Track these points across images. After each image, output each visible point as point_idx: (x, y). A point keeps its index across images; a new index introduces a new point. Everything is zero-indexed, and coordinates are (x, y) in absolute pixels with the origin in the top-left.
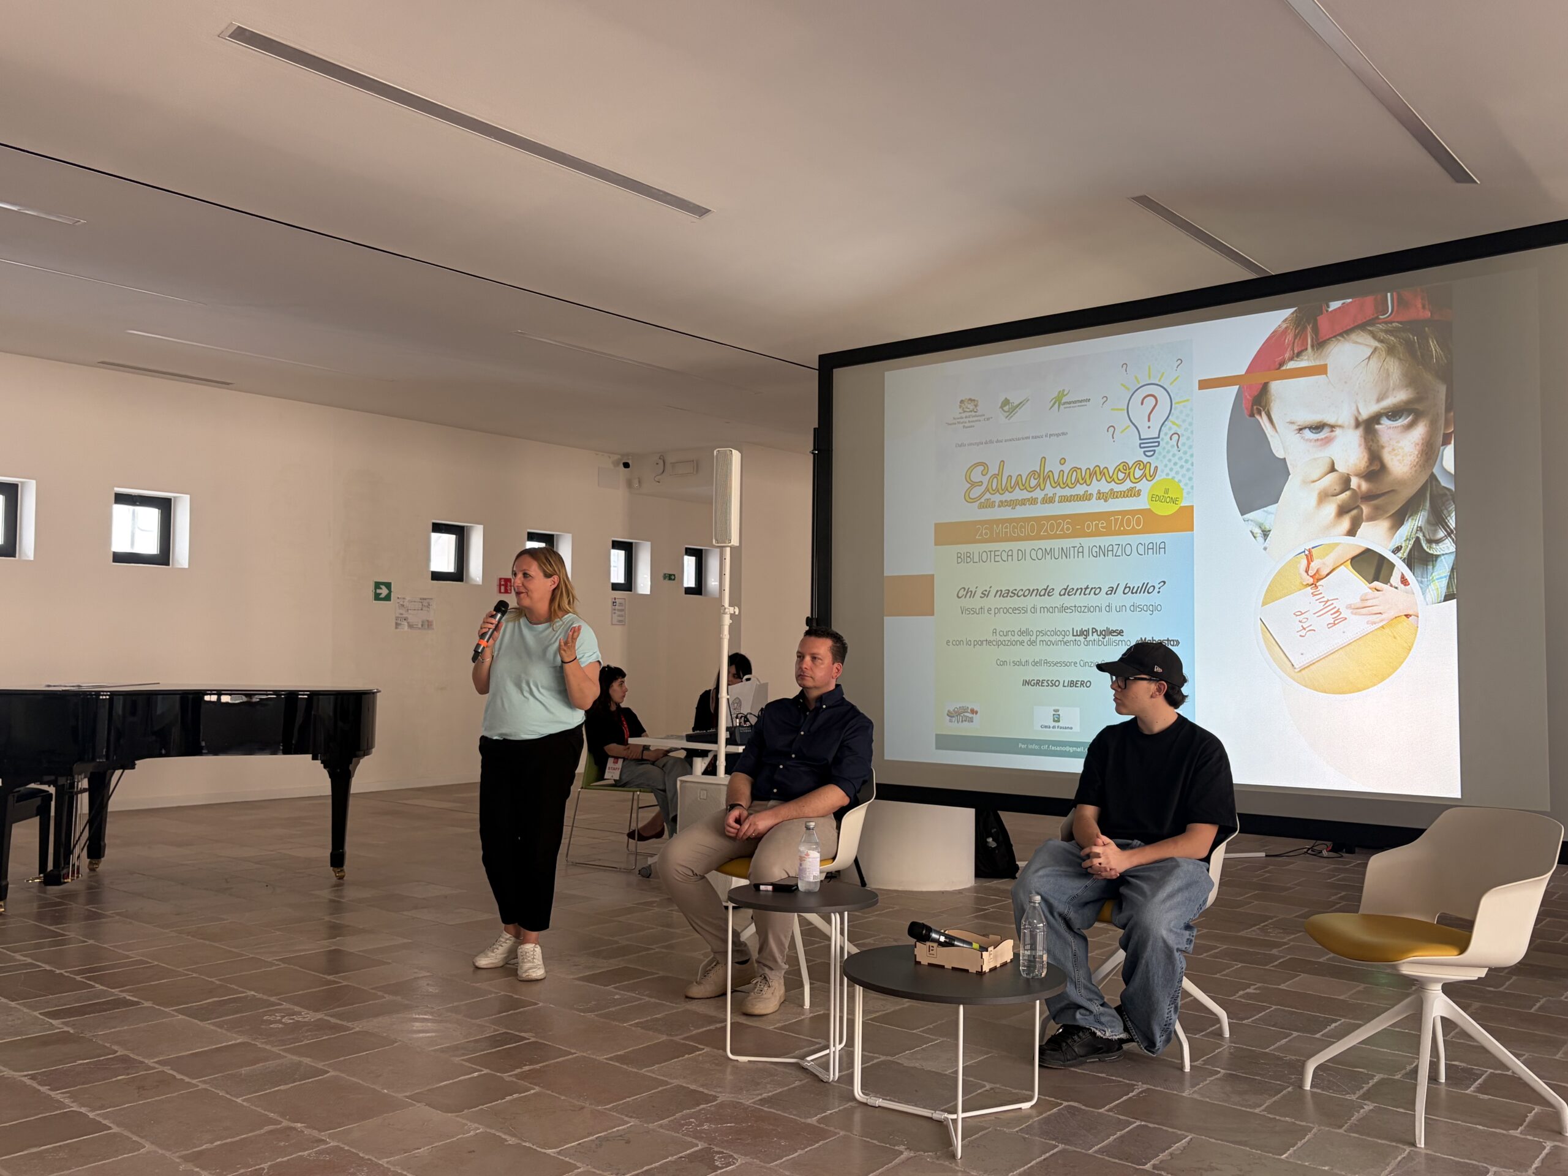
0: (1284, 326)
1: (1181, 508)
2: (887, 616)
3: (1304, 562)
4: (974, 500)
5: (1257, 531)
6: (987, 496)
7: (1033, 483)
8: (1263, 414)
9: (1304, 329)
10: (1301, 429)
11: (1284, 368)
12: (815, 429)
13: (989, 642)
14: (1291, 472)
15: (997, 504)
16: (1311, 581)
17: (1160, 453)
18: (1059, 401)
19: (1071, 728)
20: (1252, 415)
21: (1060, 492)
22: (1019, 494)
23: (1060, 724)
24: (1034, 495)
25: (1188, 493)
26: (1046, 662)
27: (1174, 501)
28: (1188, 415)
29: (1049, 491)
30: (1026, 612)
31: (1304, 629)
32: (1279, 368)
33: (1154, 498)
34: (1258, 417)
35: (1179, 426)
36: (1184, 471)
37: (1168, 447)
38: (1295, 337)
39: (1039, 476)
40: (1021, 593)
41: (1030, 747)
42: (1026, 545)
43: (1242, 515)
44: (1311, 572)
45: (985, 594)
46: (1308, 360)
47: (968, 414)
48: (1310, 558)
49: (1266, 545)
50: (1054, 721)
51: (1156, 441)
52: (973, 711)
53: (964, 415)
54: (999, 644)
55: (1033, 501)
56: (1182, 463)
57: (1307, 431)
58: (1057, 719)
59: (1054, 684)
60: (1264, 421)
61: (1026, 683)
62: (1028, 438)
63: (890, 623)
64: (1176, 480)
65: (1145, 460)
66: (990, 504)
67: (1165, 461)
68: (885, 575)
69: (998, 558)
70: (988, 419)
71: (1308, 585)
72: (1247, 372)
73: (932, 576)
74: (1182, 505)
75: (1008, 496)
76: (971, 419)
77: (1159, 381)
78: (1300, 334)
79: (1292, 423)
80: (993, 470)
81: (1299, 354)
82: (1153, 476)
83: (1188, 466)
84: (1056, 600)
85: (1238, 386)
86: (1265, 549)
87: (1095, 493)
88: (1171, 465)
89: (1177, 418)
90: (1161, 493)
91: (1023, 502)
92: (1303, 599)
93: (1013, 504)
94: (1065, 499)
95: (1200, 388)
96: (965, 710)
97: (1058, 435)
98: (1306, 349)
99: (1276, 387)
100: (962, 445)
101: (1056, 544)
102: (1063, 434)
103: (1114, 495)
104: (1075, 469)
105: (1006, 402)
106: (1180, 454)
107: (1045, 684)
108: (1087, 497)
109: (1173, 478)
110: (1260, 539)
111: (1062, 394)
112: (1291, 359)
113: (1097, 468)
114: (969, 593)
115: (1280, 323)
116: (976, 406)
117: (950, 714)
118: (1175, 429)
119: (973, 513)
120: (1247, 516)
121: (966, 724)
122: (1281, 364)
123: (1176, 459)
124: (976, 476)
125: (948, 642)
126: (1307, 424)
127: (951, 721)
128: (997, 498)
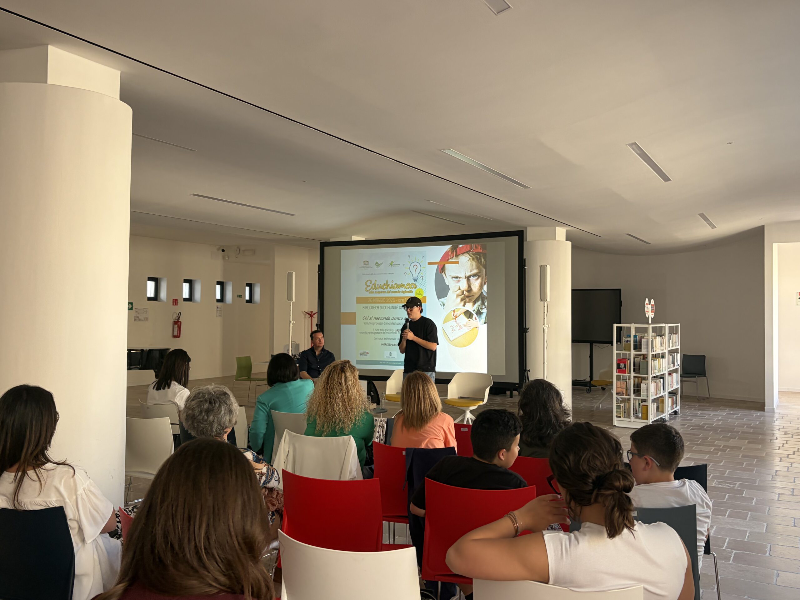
0: (449, 250)
1: (423, 297)
2: (343, 324)
3: (453, 313)
4: (368, 291)
5: (442, 304)
6: (372, 290)
7: (385, 287)
8: (444, 273)
9: (453, 251)
10: (452, 278)
11: (449, 261)
12: (319, 265)
13: (372, 333)
14: (450, 288)
15: (374, 292)
16: (454, 318)
17: (418, 281)
18: (391, 264)
19: (394, 357)
20: (441, 273)
21: (392, 290)
22: (381, 290)
23: (392, 356)
24: (385, 290)
25: (425, 293)
26: (388, 339)
27: (421, 295)
28: (425, 271)
29: (389, 290)
30: (382, 324)
31: (453, 330)
32: (447, 261)
33: (416, 293)
34: (442, 273)
35: (423, 274)
36: (424, 287)
37: (420, 280)
38: (451, 253)
39: (386, 285)
40: (381, 319)
41: (383, 363)
42: (383, 305)
43: (438, 299)
44: (455, 316)
45: (371, 319)
46: (454, 260)
47: (366, 265)
48: (454, 312)
49: (444, 308)
50: (390, 355)
51: (417, 278)
52: (367, 353)
53: (365, 265)
54: (375, 333)
55: (384, 292)
56: (423, 284)
57: (454, 278)
58: (391, 355)
59: (390, 345)
60: (444, 275)
61: (382, 344)
62: (383, 274)
63: (343, 327)
64: (422, 289)
65: (414, 283)
66: (372, 292)
67: (419, 284)
68: (341, 311)
69: (374, 308)
70: (372, 267)
71: (454, 319)
72: (440, 261)
73: (355, 313)
74: (424, 296)
75: (377, 290)
76: (367, 267)
77: (418, 261)
78: (453, 252)
79: (450, 276)
80: (373, 282)
81: (452, 258)
82: (416, 287)
83: (425, 285)
84: (390, 321)
85: (437, 265)
86: (444, 309)
87: (401, 291)
88: (420, 285)
89: (422, 272)
90: (418, 292)
91: (381, 292)
92: (452, 322)
93: (379, 293)
94: (393, 292)
95: (428, 264)
96: (365, 352)
97: (391, 274)
98: (454, 257)
99: (446, 266)
100: (364, 274)
101: (391, 305)
102: (393, 274)
103: (406, 292)
104: (396, 284)
105: (377, 263)
106: (423, 282)
107: (388, 345)
108: (399, 292)
109: (421, 288)
110: (442, 306)
111: (392, 262)
112: (450, 259)
113: (402, 284)
114: (367, 318)
115: (448, 249)
116: (368, 263)
117: (361, 354)
118: (422, 275)
119: (368, 295)
120: (440, 300)
121: (365, 357)
122: (448, 260)
123: (422, 283)
124: (368, 284)
125: (360, 332)
126: (454, 276)
127: (361, 356)
128: (374, 291)
